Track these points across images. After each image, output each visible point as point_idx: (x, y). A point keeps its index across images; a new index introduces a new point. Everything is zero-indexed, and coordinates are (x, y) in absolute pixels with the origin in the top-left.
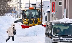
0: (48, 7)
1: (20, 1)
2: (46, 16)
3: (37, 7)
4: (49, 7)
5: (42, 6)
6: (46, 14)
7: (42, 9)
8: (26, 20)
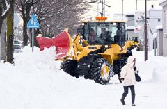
0: (159, 20)
2: (156, 39)
3: (137, 21)
4: (161, 20)
5: (146, 18)
6: (155, 35)
7: (146, 24)
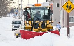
1: (22, 1)
8: (28, 23)
